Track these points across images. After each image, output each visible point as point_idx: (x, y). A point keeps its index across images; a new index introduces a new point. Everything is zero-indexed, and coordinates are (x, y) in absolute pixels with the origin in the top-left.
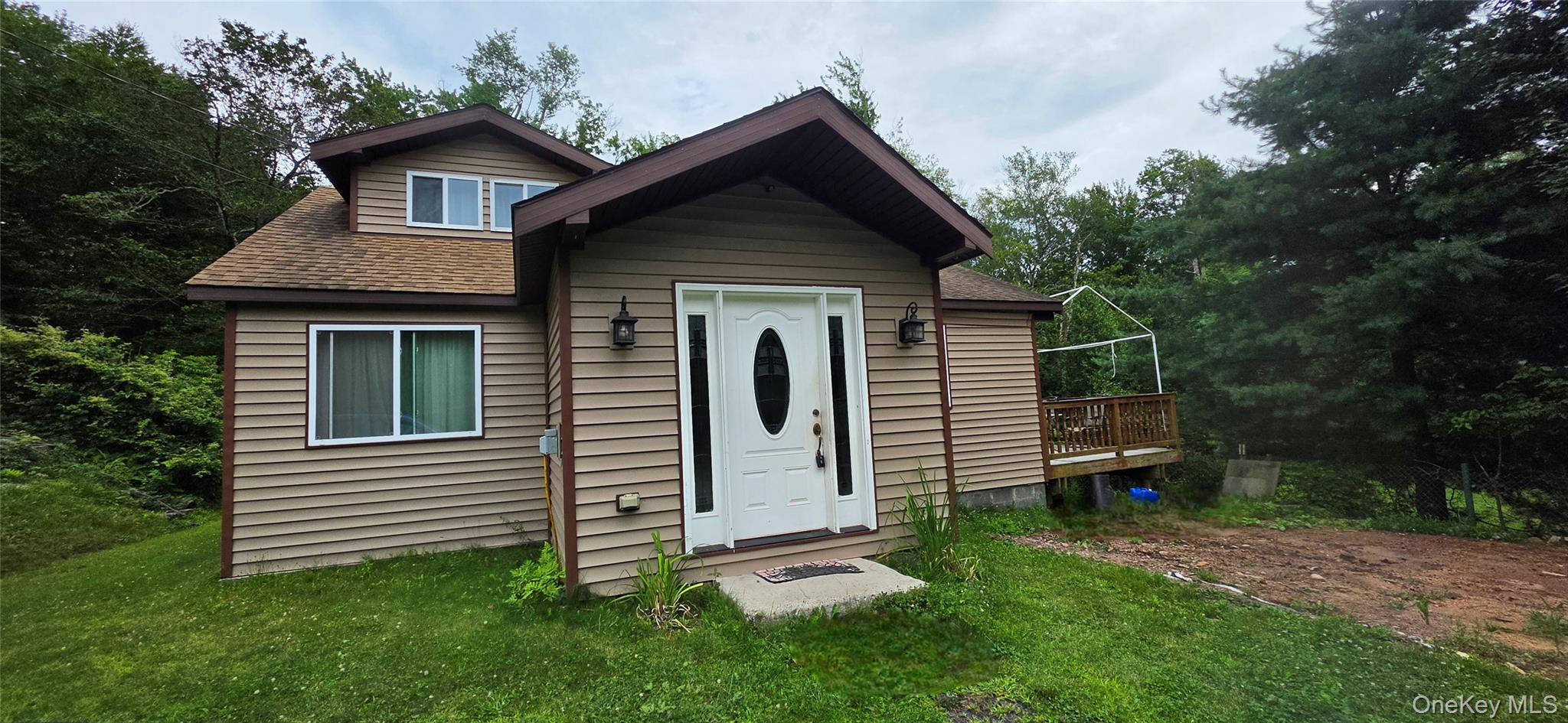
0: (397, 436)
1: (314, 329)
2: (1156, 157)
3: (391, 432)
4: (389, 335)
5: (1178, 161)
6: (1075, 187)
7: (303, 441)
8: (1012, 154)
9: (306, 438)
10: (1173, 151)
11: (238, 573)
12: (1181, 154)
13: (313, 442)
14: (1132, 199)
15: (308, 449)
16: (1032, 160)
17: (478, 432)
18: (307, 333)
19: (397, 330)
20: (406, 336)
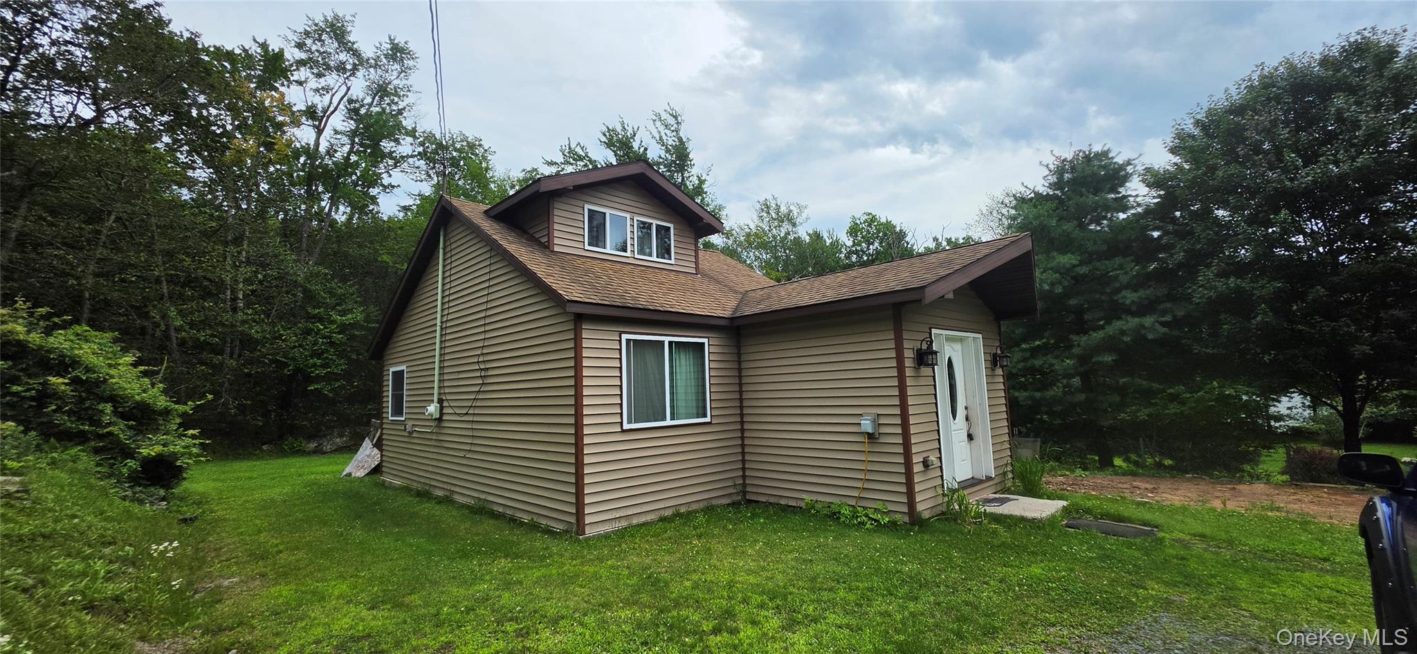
0: (668, 422)
1: (624, 337)
2: (857, 216)
3: (664, 419)
4: (662, 343)
5: (872, 220)
6: (803, 233)
7: (619, 425)
8: (762, 200)
9: (621, 423)
10: (869, 214)
11: (589, 531)
12: (874, 216)
13: (626, 426)
14: (836, 245)
15: (623, 431)
16: (778, 207)
17: (708, 419)
18: (620, 341)
19: (667, 339)
20: (670, 343)
